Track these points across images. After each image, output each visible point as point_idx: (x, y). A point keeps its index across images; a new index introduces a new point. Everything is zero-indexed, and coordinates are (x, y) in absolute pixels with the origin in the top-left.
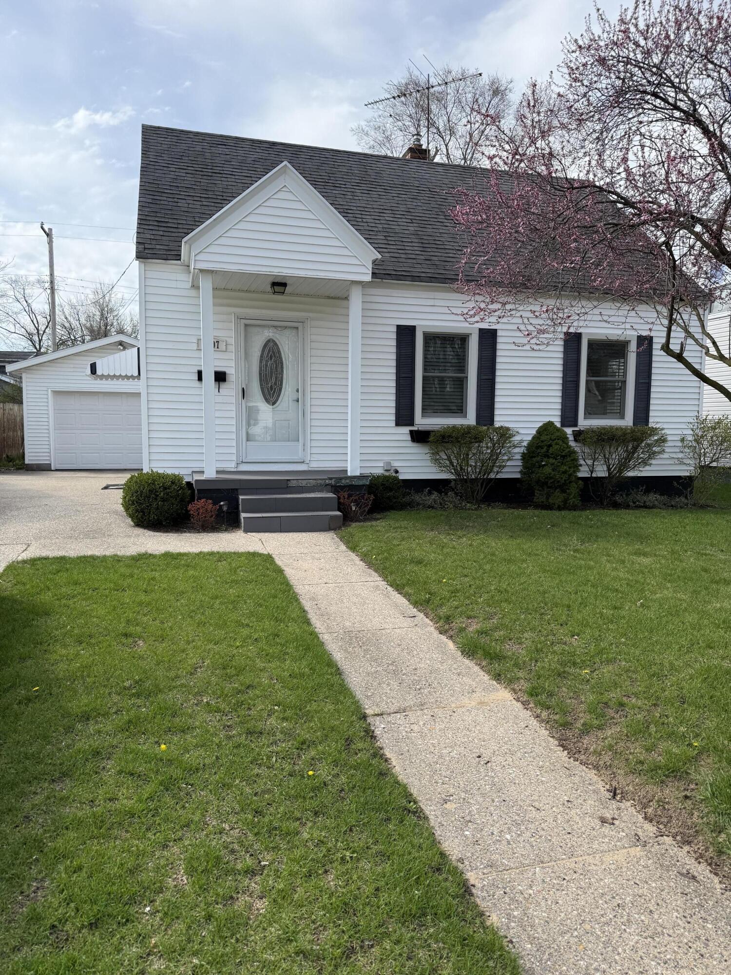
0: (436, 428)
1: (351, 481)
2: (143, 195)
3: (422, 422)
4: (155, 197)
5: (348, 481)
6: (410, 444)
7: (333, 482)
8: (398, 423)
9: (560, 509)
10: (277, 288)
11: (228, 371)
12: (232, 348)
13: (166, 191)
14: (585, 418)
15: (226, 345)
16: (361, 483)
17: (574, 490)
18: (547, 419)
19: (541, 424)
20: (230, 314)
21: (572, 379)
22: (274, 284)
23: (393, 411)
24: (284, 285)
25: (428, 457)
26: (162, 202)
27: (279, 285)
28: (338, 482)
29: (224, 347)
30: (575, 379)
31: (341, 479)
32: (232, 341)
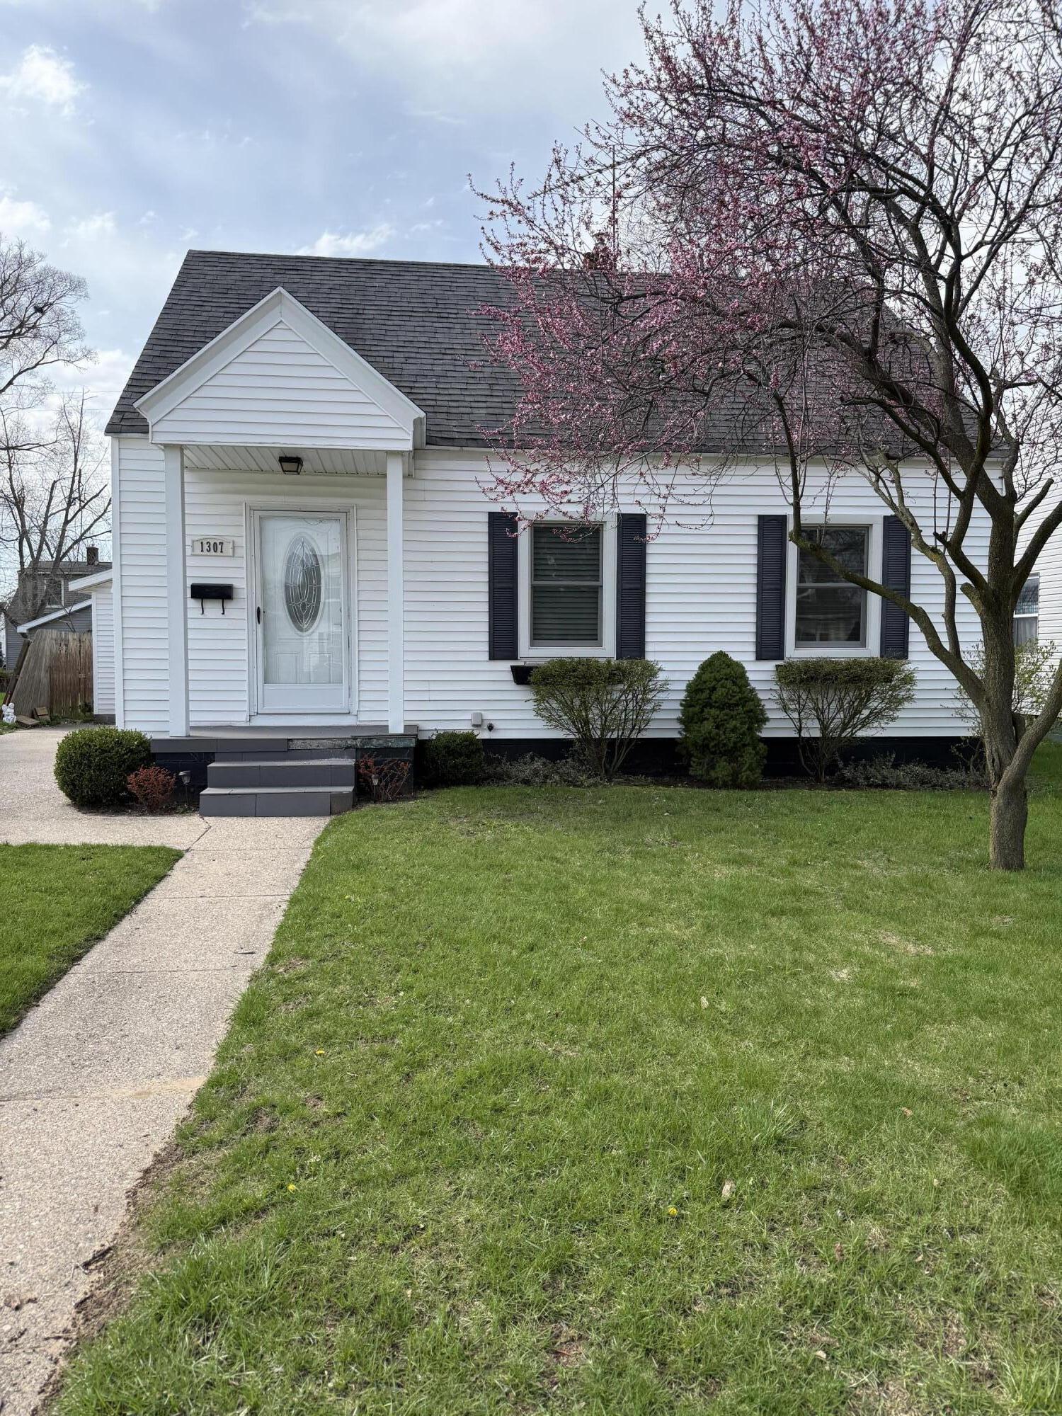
0: (542, 662)
1: (386, 742)
2: (150, 347)
3: (530, 653)
4: (167, 348)
5: (381, 742)
6: (513, 686)
7: (358, 743)
8: (494, 656)
9: (725, 786)
10: (287, 466)
11: (235, 583)
12: (241, 552)
13: (185, 339)
14: (797, 646)
15: (234, 548)
16: (401, 744)
17: (748, 757)
18: (716, 649)
19: (706, 657)
20: (240, 504)
21: (772, 587)
22: (283, 460)
23: (486, 637)
24: (297, 461)
25: (532, 705)
26: (174, 355)
27: (291, 461)
28: (367, 744)
29: (231, 551)
30: (778, 587)
31: (370, 738)
32: (242, 542)
